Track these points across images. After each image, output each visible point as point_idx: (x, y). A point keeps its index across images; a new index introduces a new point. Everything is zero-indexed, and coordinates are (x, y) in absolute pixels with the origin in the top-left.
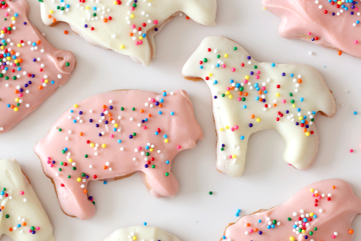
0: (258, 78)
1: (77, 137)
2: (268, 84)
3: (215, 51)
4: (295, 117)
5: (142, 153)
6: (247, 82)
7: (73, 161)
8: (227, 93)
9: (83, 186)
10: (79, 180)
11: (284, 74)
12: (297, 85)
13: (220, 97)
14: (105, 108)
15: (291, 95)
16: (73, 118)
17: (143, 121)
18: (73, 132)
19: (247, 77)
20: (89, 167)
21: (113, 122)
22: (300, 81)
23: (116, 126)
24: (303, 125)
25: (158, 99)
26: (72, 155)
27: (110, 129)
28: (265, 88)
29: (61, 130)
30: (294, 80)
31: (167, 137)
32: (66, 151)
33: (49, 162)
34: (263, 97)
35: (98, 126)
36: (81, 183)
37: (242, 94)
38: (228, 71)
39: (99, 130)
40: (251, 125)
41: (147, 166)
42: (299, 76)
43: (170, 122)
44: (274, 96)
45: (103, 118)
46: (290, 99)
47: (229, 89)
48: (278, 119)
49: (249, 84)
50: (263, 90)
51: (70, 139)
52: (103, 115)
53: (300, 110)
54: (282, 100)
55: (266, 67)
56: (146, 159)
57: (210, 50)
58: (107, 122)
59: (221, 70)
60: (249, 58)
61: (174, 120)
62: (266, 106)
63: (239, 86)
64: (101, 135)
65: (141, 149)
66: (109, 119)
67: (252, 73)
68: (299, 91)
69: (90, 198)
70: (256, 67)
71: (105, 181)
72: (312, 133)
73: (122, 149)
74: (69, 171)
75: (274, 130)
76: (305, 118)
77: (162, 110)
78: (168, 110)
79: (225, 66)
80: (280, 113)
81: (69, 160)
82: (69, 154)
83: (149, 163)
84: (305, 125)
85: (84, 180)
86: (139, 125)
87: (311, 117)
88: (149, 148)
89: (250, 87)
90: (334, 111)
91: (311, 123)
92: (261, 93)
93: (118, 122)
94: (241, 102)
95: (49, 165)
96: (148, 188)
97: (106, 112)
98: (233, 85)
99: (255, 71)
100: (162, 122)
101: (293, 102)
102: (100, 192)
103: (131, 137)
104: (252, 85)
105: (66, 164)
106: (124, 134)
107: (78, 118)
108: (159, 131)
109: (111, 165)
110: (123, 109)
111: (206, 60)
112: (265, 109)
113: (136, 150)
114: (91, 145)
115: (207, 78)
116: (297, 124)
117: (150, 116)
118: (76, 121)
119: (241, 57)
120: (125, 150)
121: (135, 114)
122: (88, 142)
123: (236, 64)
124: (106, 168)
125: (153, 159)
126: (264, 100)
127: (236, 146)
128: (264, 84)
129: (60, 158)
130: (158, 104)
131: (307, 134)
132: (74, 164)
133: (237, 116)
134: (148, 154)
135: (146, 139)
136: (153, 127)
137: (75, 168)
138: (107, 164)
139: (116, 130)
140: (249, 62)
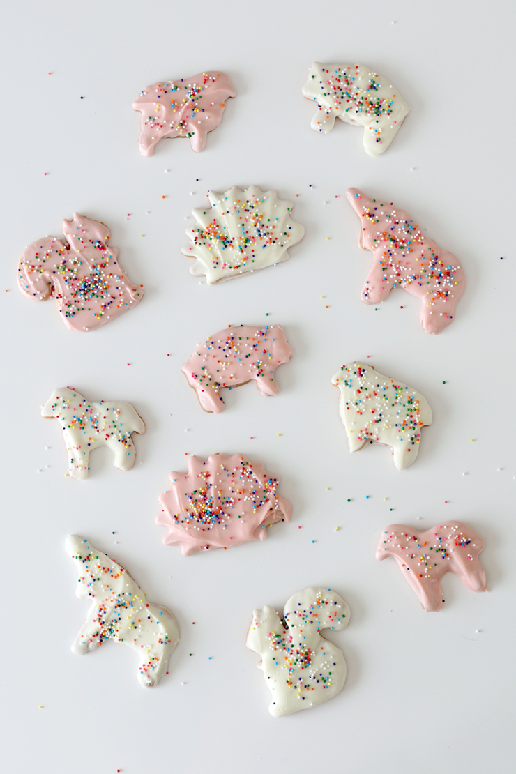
0: (91, 413)
1: (210, 358)
2: (98, 417)
3: (61, 398)
4: (117, 436)
5: (255, 367)
6: (84, 416)
7: (209, 374)
8: (71, 425)
9: (216, 391)
10: (213, 387)
11: (108, 409)
12: (117, 416)
13: (67, 428)
14: (229, 338)
15: (114, 422)
16: (207, 346)
17: (254, 346)
18: (208, 355)
19: (83, 414)
20: (220, 379)
21: (234, 347)
22: (119, 413)
23: (236, 350)
24: (123, 441)
25: (264, 331)
26: (208, 370)
27: (232, 352)
28: (96, 419)
29: (199, 355)
30: (115, 413)
31: (270, 355)
32: (203, 369)
33: (193, 376)
34: (95, 425)
35: (224, 350)
36: (215, 389)
37: (81, 424)
38: (71, 410)
39: (225, 353)
40: (89, 445)
41: (258, 375)
42: (118, 410)
43: (272, 345)
44: (102, 424)
45: (227, 345)
46: (112, 425)
47: (72, 422)
48: (106, 439)
49: (85, 418)
50: (95, 421)
51: (206, 360)
52: (227, 343)
53: (120, 432)
54: (107, 425)
55: (97, 406)
56: (257, 371)
57: (58, 398)
58: (230, 348)
59: (66, 410)
60: (84, 401)
61: (274, 345)
62: (98, 431)
63: (79, 420)
64: (226, 356)
65: (253, 364)
66: (231, 346)
67: (87, 410)
68: (119, 419)
69: (221, 399)
70: (89, 406)
71: (230, 388)
72: (130, 446)
73: (241, 365)
74: (206, 381)
75: (104, 446)
76: (124, 437)
77: (266, 338)
78: (270, 337)
79: (68, 407)
80: (107, 435)
81: (206, 374)
82: (206, 370)
83: (259, 373)
84: (124, 441)
85: (217, 387)
86: (252, 348)
87: (128, 435)
88: (259, 363)
89: (86, 420)
90: (144, 431)
91: (128, 440)
92: (94, 423)
93: (237, 347)
94: (82, 430)
95: (193, 378)
96: (259, 389)
97: (229, 342)
98: (75, 419)
99: (88, 409)
100: (266, 346)
101: (115, 426)
102: (227, 394)
103: (247, 356)
104: (88, 418)
105: (204, 377)
106: (242, 355)
107: (211, 346)
108: (265, 352)
109: (234, 375)
110: (240, 339)
111: (56, 405)
112: (97, 433)
113: (250, 365)
114: (221, 363)
115: (58, 417)
116: (119, 441)
117: (259, 342)
118: (209, 348)
119: (79, 399)
120: (243, 365)
121: (249, 341)
122: (219, 361)
123: (76, 405)
124: (231, 378)
125: (262, 370)
126: (96, 428)
127: (80, 459)
128: (95, 417)
129: (200, 373)
130: (263, 334)
131: (126, 447)
132: (210, 377)
133: (79, 439)
134: (259, 367)
135: (256, 358)
136: (261, 348)
137: (210, 379)
138: (232, 375)
139: (236, 352)
140: (85, 404)
